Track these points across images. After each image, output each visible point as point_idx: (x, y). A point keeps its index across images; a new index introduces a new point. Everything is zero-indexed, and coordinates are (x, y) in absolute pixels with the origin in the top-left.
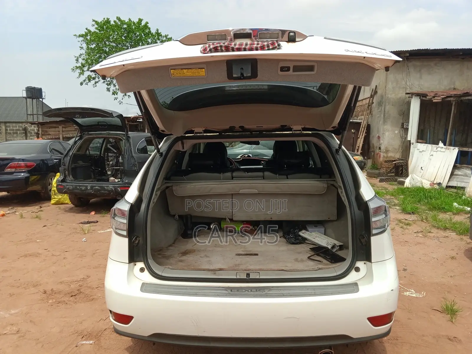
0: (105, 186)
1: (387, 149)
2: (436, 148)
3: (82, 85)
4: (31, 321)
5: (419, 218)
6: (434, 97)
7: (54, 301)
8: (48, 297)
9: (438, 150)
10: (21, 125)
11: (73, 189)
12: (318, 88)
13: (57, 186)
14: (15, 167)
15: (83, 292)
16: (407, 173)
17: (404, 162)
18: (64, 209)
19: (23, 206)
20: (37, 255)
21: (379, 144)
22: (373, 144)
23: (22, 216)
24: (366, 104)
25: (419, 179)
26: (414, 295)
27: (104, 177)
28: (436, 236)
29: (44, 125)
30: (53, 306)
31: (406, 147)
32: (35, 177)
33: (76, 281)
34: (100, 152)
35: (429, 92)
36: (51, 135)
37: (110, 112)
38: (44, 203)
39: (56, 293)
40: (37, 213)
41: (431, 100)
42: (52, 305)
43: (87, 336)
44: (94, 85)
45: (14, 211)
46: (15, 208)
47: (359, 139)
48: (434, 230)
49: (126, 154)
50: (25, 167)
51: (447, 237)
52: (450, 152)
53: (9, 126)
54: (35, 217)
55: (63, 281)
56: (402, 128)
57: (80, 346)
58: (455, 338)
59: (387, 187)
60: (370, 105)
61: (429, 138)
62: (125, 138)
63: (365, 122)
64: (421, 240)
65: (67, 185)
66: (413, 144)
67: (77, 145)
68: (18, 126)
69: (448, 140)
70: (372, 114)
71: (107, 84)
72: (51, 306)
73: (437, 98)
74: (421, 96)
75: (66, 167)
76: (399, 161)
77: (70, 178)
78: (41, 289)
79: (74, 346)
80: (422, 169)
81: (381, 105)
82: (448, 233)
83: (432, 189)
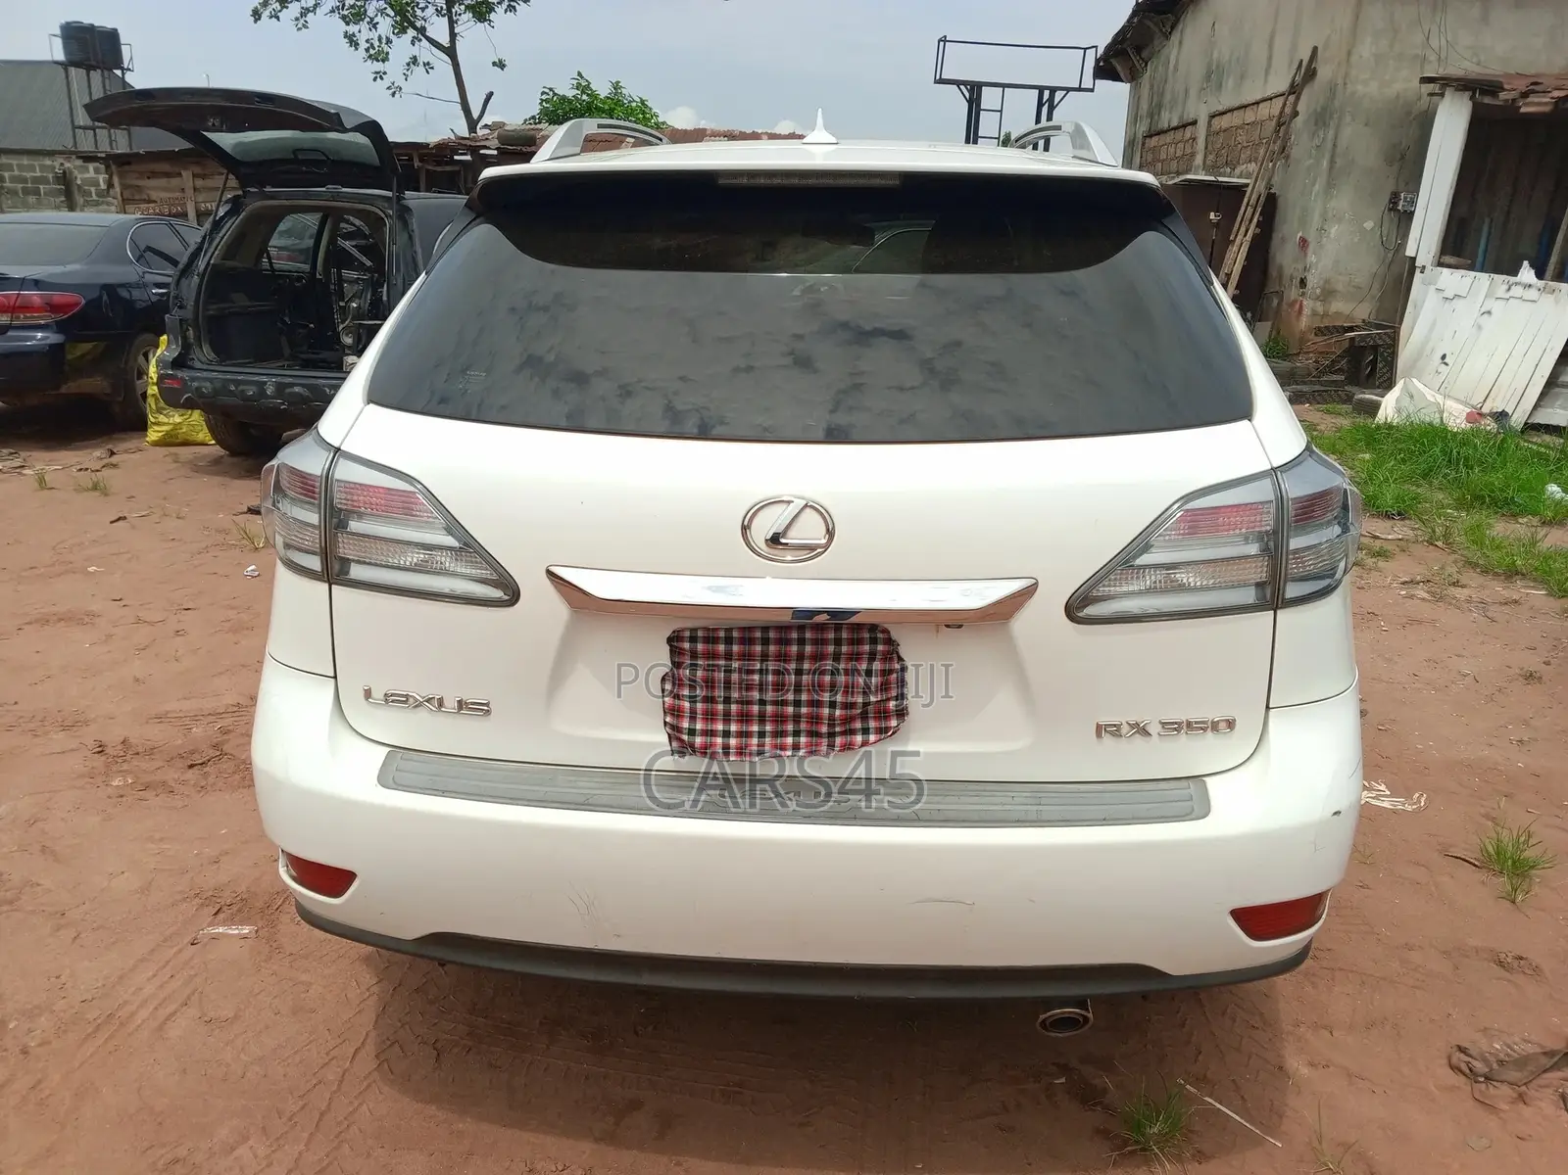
0: (324, 386)
1: (1327, 286)
2: (1506, 287)
3: (259, 19)
4: (44, 849)
5: (1419, 533)
6: (1525, 95)
7: (130, 781)
8: (107, 766)
9: (1511, 293)
10: (48, 162)
11: (216, 393)
12: (1101, 51)
13: (161, 378)
14: (8, 307)
15: (231, 755)
16: (1392, 374)
17: (1385, 334)
18: (190, 462)
19: (49, 448)
20: (80, 619)
21: (1300, 267)
22: (1280, 268)
23: (41, 481)
24: (1270, 118)
25: (1430, 395)
26: (1386, 805)
27: (325, 355)
28: (1479, 600)
29: (129, 163)
30: (124, 799)
31: (1398, 280)
32: (87, 346)
33: (209, 714)
34: (310, 262)
35: (1507, 75)
36: (155, 202)
37: (333, 111)
38: (124, 440)
39: (138, 754)
40: (98, 473)
41: (1512, 106)
42: (122, 796)
43: (235, 908)
44: (297, 19)
45: (17, 463)
46: (23, 454)
47: (1233, 246)
48: (1472, 578)
49: (398, 270)
50: (47, 311)
51: (1516, 602)
52: (1557, 302)
53: (10, 168)
54: (90, 486)
55: (167, 712)
56: (1390, 210)
57: (206, 945)
58: (1521, 958)
59: (1315, 422)
60: (1283, 123)
61: (1486, 251)
62: (391, 212)
63: (1261, 186)
64: (1426, 611)
65: (193, 379)
66: (1422, 272)
67: (223, 231)
68: (40, 166)
69: (1554, 259)
70: (1287, 157)
71: (344, 18)
72: (120, 799)
73: (1536, 100)
74: (1476, 88)
75: (188, 313)
76: (1365, 330)
77: (204, 353)
78: (90, 735)
79: (189, 939)
80: (1445, 361)
81: (1324, 123)
82: (1520, 590)
83: (1475, 433)
